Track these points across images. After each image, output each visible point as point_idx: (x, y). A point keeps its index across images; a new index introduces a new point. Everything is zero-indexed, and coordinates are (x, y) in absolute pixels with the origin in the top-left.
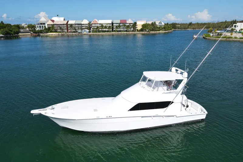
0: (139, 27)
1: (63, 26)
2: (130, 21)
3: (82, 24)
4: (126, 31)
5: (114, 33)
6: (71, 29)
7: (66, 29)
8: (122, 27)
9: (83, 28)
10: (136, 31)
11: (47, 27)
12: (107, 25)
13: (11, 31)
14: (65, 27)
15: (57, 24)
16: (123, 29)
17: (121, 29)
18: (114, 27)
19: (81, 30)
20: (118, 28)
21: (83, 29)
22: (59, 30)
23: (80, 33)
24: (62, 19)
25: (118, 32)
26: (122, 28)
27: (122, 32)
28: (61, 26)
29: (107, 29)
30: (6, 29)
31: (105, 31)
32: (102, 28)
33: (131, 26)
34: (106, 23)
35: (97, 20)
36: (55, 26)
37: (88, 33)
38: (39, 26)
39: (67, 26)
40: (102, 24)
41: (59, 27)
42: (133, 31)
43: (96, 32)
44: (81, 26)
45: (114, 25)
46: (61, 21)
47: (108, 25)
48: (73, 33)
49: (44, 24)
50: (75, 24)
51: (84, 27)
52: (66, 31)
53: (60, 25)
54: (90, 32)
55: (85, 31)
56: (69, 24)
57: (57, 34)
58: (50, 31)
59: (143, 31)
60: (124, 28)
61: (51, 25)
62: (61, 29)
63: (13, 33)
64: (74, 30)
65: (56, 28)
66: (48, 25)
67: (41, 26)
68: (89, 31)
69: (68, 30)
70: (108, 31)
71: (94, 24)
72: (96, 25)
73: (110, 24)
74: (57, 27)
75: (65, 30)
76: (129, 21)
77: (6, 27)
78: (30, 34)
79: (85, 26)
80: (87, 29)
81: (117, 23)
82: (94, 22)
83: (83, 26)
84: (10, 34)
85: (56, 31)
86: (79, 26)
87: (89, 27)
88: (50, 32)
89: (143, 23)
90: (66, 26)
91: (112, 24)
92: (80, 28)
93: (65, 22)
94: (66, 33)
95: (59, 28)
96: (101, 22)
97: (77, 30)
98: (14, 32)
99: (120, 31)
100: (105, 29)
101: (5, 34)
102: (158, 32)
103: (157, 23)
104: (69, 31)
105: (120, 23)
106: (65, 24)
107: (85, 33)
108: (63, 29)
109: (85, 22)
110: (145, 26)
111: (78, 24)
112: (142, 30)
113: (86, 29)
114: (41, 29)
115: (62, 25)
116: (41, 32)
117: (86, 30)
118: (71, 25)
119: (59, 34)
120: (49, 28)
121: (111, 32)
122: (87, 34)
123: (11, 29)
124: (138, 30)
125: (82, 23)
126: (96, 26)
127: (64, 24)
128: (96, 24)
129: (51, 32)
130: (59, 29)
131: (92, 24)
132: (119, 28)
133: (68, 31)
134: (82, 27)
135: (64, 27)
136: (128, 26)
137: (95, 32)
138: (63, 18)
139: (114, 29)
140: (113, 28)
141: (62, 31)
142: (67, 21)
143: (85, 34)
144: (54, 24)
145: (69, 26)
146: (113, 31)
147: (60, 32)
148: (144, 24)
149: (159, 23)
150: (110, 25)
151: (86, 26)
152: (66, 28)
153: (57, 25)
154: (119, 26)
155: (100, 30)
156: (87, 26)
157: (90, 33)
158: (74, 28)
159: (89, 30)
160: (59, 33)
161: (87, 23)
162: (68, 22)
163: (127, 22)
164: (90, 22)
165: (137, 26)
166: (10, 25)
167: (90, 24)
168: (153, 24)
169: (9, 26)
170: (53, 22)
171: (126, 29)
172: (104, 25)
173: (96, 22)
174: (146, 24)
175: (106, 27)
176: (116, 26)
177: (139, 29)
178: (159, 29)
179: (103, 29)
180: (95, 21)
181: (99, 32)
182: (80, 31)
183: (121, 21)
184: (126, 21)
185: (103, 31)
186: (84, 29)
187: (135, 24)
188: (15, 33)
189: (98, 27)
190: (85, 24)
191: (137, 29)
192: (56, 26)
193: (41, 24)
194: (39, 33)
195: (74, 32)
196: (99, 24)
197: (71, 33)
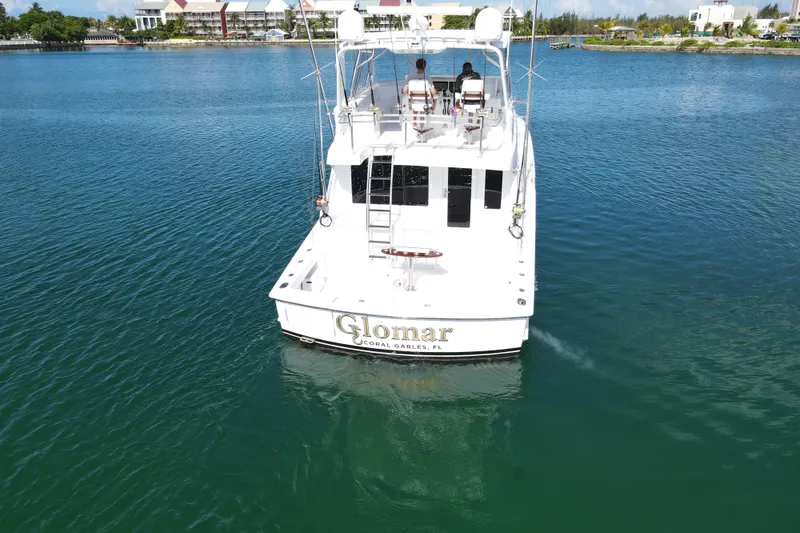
0: (437, 23)
1: (210, 18)
3: (267, 14)
6: (234, 28)
7: (220, 28)
9: (271, 24)
11: (164, 23)
13: (62, 30)
14: (219, 21)
15: (195, 11)
17: (383, 29)
19: (263, 31)
20: (371, 26)
21: (269, 27)
22: (199, 32)
23: (259, 40)
26: (386, 25)
28: (206, 18)
30: (48, 25)
32: (326, 26)
36: (188, 18)
37: (284, 41)
38: (142, 17)
39: (223, 17)
40: (323, 14)
41: (200, 21)
44: (263, 19)
46: (205, 4)
48: (239, 41)
49: (157, 11)
50: (247, 13)
51: (273, 21)
53: (203, 14)
54: (289, 37)
55: (274, 34)
56: (228, 14)
57: (194, 41)
58: (172, 34)
60: (390, 25)
61: (177, 14)
62: (205, 27)
63: (65, 36)
64: (244, 32)
65: (190, 25)
66: (167, 14)
67: (149, 17)
68: (284, 33)
69: (225, 31)
74: (195, 21)
75: (218, 32)
77: (46, 19)
78: (115, 41)
79: (278, 20)
80: (281, 28)
83: (269, 18)
84: (59, 39)
85: (191, 35)
86: (259, 19)
87: (289, 23)
88: (173, 37)
90: (218, 18)
92: (260, 25)
93: (218, 8)
94: (219, 40)
95: (199, 25)
96: (323, 5)
97: (252, 32)
98: (69, 34)
100: (333, 30)
101: (45, 39)
104: (229, 32)
106: (217, 13)
107: (274, 39)
108: (210, 28)
110: (452, 21)
111: (256, 14)
113: (278, 27)
114: (149, 27)
115: (208, 14)
116: (148, 35)
117: (278, 31)
118: (235, 16)
119: (200, 41)
120: (171, 24)
122: (279, 44)
123: (62, 26)
125: (268, 10)
127: (213, 13)
128: (306, 12)
129: (176, 36)
130: (200, 28)
131: (297, 12)
132: (376, 26)
133: (225, 36)
134: (267, 21)
135: (213, 21)
137: (303, 37)
141: (210, 34)
142: (223, 4)
143: (274, 43)
144: (185, 13)
145: (228, 19)
147: (202, 37)
149: (507, 12)
151: (280, 18)
152: (220, 25)
153: (194, 14)
154: (375, 20)
155: (319, 30)
156: (282, 21)
157: (289, 40)
158: (241, 25)
159: (287, 31)
160: (199, 39)
161: (283, 11)
162: (225, 6)
164: (292, 8)
165: (430, 21)
166: (60, 14)
167: (290, 14)
169: (55, 17)
170: (183, 7)
172: (332, 17)
173: (308, 5)
176: (366, 20)
179: (327, 30)
180: (305, 5)
181: (316, 37)
182: (258, 33)
183: (382, 2)
185: (329, 36)
186: (273, 27)
188: (72, 37)
189: (310, 23)
190: (277, 14)
192: (192, 19)
193: (149, 11)
194: (141, 37)
195: (244, 37)
196: (317, 12)
197: (234, 41)
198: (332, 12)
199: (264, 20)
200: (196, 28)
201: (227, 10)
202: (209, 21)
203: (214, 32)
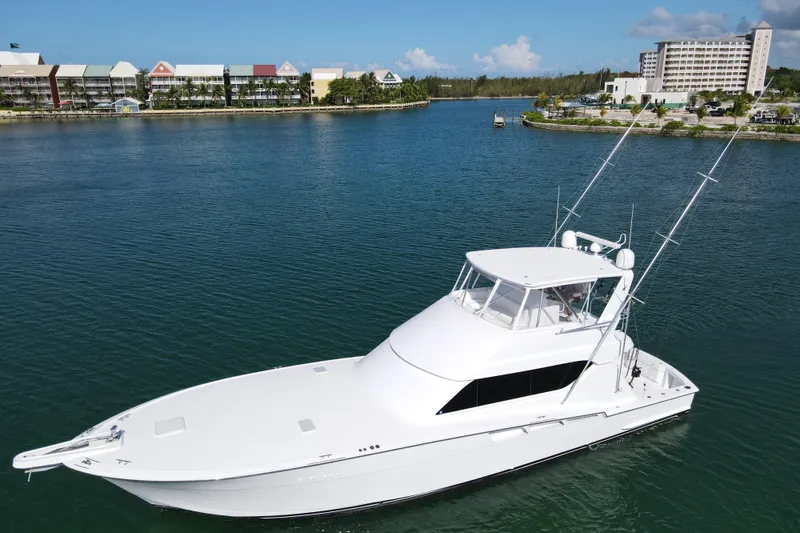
0: (320, 91)
1: (35, 85)
2: (287, 70)
3: (112, 80)
4: (278, 103)
5: (234, 110)
6: (70, 96)
7: (49, 96)
8: (260, 90)
9: (118, 92)
10: (312, 103)
12: (206, 83)
14: (47, 88)
15: (13, 75)
16: (265, 97)
17: (259, 97)
18: (233, 90)
19: (109, 101)
20: (246, 94)
21: (117, 95)
22: (20, 101)
23: (107, 111)
24: (32, 58)
25: (248, 106)
26: (262, 93)
27: (261, 106)
28: (29, 85)
29: (208, 98)
31: (202, 105)
32: (191, 94)
33: (292, 86)
34: (205, 75)
35: (166, 64)
37: (139, 112)
39: (54, 87)
40: (190, 80)
41: (21, 88)
42: (300, 103)
43: (170, 108)
44: (109, 85)
45: (232, 82)
46: (25, 67)
47: (211, 82)
48: (80, 112)
50: (86, 79)
51: (121, 87)
52: (50, 102)
53: (25, 79)
54: (144, 107)
55: (126, 104)
56: (61, 79)
57: (14, 114)
59: (334, 104)
60: (267, 93)
62: (27, 95)
64: (83, 101)
65: (7, 92)
68: (139, 103)
69: (56, 101)
70: (211, 105)
71: (160, 78)
72: (167, 83)
73: (220, 79)
74: (13, 88)
75: (46, 100)
76: (284, 70)
79: (127, 87)
80: (134, 96)
81: (242, 77)
82: (158, 70)
83: (116, 84)
85: (8, 105)
86: (103, 85)
87: (142, 88)
89: (332, 75)
90: (48, 85)
91: (227, 77)
92: (105, 92)
93: (45, 71)
94: (50, 111)
95: (19, 92)
96: (183, 70)
97: (96, 101)
99: (256, 104)
100: (200, 98)
102: (384, 105)
103: (379, 78)
104: (62, 102)
105: (255, 77)
106: (45, 78)
107: (126, 110)
108: (35, 96)
109: (125, 70)
110: (339, 88)
111: (97, 79)
112: (329, 100)
113: (128, 95)
115: (31, 80)
117: (130, 99)
118: (70, 82)
119: (23, 113)
121: (222, 106)
122: (134, 116)
124: (316, 99)
125: (113, 74)
126: (166, 86)
127: (39, 79)
128: (165, 78)
130: (21, 96)
131: (152, 78)
132: (251, 94)
133: (57, 106)
134: (113, 87)
135: (40, 88)
136: (283, 86)
137: (163, 107)
138: (38, 55)
139: (233, 98)
140: (229, 94)
142: (52, 67)
143: (127, 115)
145: (60, 85)
146: (229, 103)
147: (26, 107)
148: (337, 80)
149: (386, 77)
150: (218, 83)
151: (129, 84)
152: (49, 92)
153: (12, 79)
154: (251, 86)
155: (182, 99)
156: (133, 87)
157: (145, 111)
158: (80, 93)
159: (140, 99)
160: (21, 110)
161: (133, 76)
162: (55, 69)
163: (279, 73)
164: (144, 72)
165: (312, 88)
167: (142, 78)
168: (368, 80)
171: (275, 97)
172: (198, 83)
173: (166, 70)
174: (343, 78)
175: (203, 90)
176: (241, 86)
177: (320, 98)
178: (388, 95)
179: (193, 98)
180: (162, 68)
181: (179, 107)
182: (105, 103)
183: (256, 68)
184: (273, 68)
185: (195, 105)
186: (122, 95)
187: (306, 79)
189: (173, 91)
190: (125, 79)
191: (313, 95)
192: (9, 85)
195: (84, 107)
196: (179, 79)
197: (71, 112)
198: (196, 79)
199: (110, 87)
200: (16, 96)
201: (58, 74)
202: (34, 88)
203: (42, 101)
